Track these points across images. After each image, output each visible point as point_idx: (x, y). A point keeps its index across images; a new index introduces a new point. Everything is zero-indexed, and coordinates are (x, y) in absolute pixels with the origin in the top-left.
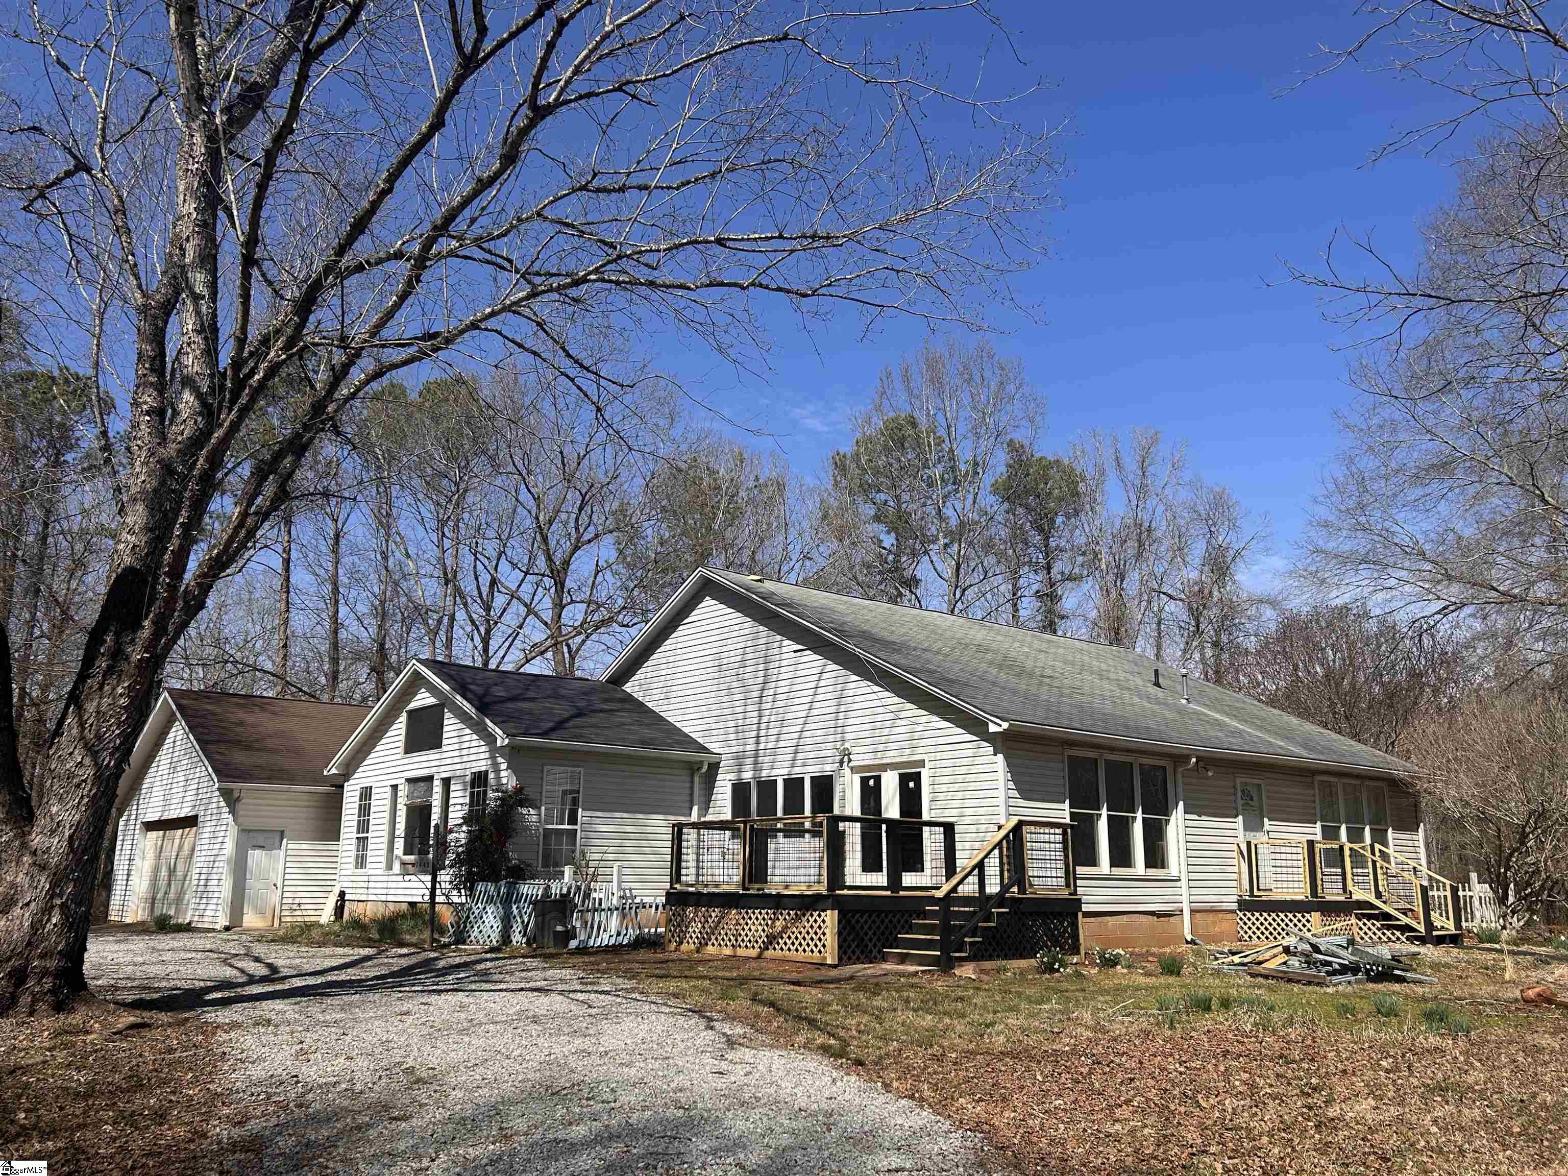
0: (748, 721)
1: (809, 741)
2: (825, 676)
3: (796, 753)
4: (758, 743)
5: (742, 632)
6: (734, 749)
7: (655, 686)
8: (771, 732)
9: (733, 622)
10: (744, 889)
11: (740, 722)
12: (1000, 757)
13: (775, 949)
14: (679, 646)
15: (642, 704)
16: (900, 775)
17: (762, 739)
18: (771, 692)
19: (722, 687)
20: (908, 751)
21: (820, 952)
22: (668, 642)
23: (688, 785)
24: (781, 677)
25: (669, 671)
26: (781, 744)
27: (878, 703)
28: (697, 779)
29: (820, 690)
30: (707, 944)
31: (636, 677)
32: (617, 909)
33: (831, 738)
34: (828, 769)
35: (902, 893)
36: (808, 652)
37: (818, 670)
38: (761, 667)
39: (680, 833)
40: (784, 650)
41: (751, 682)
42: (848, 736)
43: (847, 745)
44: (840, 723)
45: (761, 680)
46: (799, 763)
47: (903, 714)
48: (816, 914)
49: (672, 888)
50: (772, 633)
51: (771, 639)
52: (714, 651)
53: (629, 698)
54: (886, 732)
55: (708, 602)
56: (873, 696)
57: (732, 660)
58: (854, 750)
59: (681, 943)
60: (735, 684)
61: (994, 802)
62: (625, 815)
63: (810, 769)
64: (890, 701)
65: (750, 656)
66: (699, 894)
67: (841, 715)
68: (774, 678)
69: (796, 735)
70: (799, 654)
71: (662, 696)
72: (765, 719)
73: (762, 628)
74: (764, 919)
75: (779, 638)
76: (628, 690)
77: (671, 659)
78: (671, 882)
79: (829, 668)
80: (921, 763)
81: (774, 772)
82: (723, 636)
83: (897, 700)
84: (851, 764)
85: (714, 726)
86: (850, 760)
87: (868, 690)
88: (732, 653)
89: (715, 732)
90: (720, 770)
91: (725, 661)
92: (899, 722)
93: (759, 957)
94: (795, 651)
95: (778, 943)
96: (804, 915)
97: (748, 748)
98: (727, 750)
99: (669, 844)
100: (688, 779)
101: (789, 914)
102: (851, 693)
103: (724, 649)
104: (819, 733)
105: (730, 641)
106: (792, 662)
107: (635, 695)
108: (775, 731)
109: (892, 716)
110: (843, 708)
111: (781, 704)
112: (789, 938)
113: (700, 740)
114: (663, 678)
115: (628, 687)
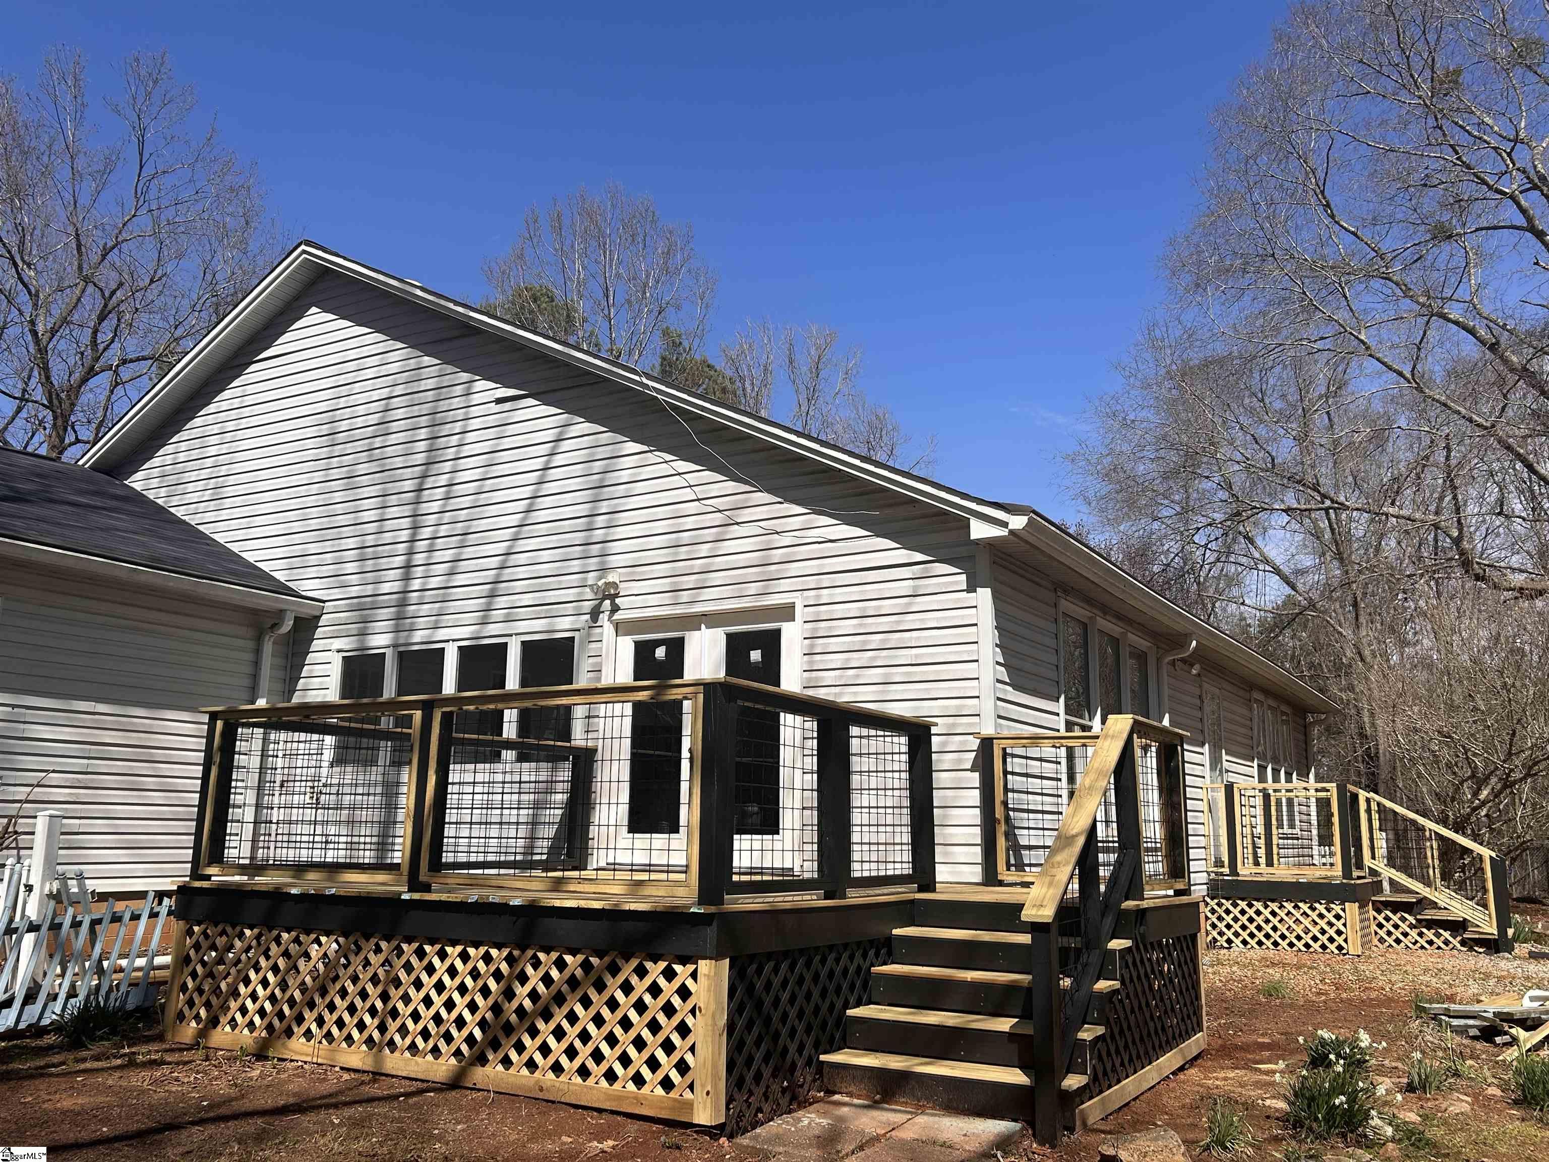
0: (388, 537)
1: (522, 572)
2: (566, 445)
3: (492, 595)
4: (407, 578)
5: (384, 370)
6: (354, 591)
7: (193, 476)
8: (438, 556)
9: (365, 351)
10: (415, 885)
11: (370, 540)
12: (984, 595)
13: (506, 1062)
14: (249, 400)
15: (162, 511)
16: (730, 637)
17: (419, 571)
18: (443, 480)
19: (335, 474)
20: (753, 588)
21: (667, 1084)
22: (226, 394)
23: (250, 657)
24: (467, 450)
25: (224, 449)
26: (460, 579)
27: (688, 494)
28: (268, 647)
29: (553, 474)
30: (289, 1033)
31: (156, 462)
32: (33, 928)
33: (576, 566)
34: (563, 626)
35: (855, 897)
36: (531, 401)
37: (550, 435)
38: (423, 433)
39: (230, 737)
40: (476, 399)
41: (399, 462)
42: (614, 561)
43: (612, 577)
44: (599, 535)
45: (420, 458)
46: (497, 615)
47: (745, 515)
48: (655, 970)
49: (196, 875)
50: (449, 369)
51: (446, 381)
52: (323, 407)
53: (138, 498)
54: (704, 550)
55: (315, 316)
56: (677, 481)
57: (360, 422)
58: (624, 589)
59: (214, 1022)
60: (362, 469)
61: (970, 688)
62: (101, 708)
63: (522, 626)
64: (715, 490)
65: (400, 413)
66: (277, 896)
67: (600, 521)
68: (451, 453)
69: (495, 562)
70: (507, 406)
71: (207, 495)
72: (426, 533)
73: (427, 360)
74: (475, 974)
75: (465, 376)
76: (137, 486)
77: (230, 426)
78: (196, 862)
79: (575, 430)
80: (787, 612)
81: (441, 634)
82: (342, 380)
83: (731, 486)
84: (617, 616)
85: (313, 548)
86: (615, 609)
87: (664, 469)
88: (361, 410)
89: (313, 560)
90: (319, 632)
91: (344, 426)
92: (736, 531)
93: (456, 1083)
94: (499, 401)
95: (520, 1048)
96: (614, 970)
97: (386, 588)
98: (337, 594)
99: (198, 771)
100: (251, 644)
101: (561, 965)
102: (625, 476)
103: (342, 402)
104: (546, 556)
105: (357, 387)
106: (491, 420)
107: (151, 495)
108: (448, 555)
109: (718, 518)
110: (604, 507)
111: (466, 501)
112: (559, 1034)
113: (280, 576)
114: (209, 462)
115: (137, 482)
